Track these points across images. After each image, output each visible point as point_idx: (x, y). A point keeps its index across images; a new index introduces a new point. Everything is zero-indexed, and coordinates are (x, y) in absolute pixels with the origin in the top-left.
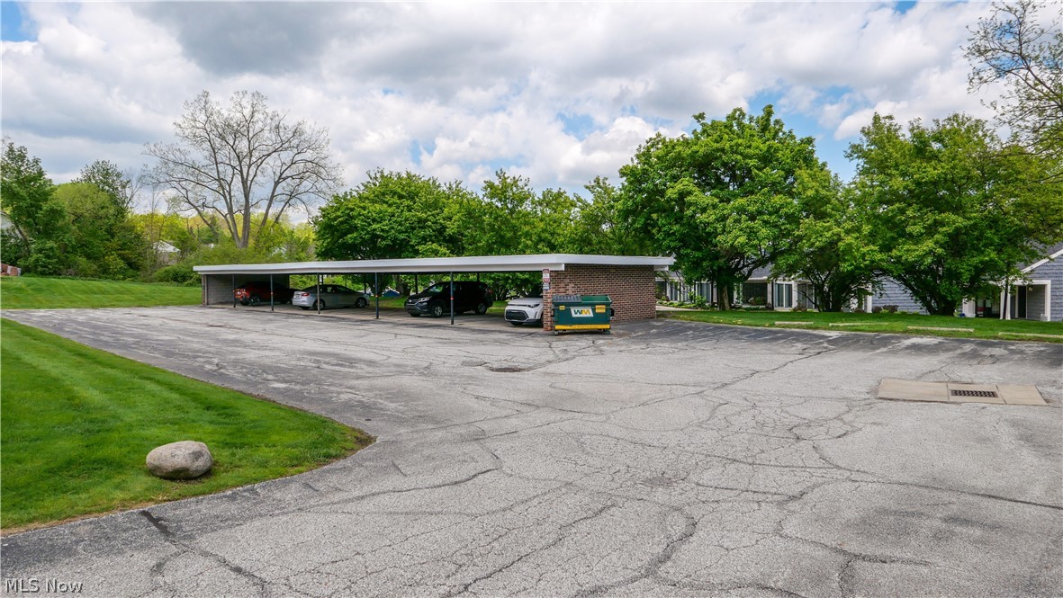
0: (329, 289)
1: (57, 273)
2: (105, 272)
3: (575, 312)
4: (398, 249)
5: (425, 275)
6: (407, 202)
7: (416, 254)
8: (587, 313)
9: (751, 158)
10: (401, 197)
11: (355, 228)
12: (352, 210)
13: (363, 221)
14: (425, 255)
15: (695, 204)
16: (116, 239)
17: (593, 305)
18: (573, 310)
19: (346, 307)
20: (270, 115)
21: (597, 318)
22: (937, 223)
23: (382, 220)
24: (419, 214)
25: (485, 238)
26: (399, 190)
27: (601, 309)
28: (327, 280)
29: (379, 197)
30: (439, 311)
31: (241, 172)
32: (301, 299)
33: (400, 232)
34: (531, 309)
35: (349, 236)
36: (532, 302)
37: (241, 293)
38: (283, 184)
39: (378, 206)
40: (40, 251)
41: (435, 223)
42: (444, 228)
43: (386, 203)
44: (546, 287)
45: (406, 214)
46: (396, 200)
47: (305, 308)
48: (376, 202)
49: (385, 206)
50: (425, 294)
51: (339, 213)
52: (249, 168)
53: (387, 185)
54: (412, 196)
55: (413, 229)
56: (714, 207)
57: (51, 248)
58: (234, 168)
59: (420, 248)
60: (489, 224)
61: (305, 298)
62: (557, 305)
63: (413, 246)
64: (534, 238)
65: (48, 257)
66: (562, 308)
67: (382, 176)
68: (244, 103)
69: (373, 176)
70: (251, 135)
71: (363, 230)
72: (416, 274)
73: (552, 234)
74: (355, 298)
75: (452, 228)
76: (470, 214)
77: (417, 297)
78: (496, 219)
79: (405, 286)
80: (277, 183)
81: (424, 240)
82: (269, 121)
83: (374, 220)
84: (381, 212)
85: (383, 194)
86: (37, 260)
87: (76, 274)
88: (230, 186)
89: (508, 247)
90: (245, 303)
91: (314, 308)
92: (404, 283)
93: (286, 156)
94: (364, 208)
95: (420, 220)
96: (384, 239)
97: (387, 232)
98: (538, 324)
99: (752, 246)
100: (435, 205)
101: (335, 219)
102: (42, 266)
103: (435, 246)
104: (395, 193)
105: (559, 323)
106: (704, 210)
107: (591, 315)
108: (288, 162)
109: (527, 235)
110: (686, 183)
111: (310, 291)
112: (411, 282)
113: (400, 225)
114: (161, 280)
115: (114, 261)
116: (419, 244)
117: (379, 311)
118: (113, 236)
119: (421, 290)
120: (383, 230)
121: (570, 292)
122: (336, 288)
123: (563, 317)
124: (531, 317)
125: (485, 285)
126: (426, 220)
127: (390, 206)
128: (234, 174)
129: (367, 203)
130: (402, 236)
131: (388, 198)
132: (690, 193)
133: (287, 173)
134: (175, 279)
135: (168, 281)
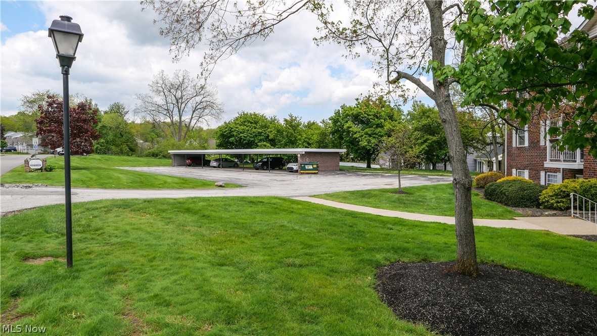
0: (224, 160)
1: (105, 153)
2: (121, 153)
3: (307, 167)
4: (250, 145)
5: (261, 155)
6: (254, 125)
7: (257, 146)
8: (311, 167)
9: (371, 115)
10: (251, 123)
11: (233, 135)
12: (232, 128)
13: (236, 133)
14: (261, 147)
15: (352, 131)
16: (124, 137)
17: (312, 165)
18: (306, 166)
19: (230, 167)
20: (191, 80)
21: (314, 169)
22: (427, 139)
23: (244, 132)
24: (259, 130)
25: (284, 141)
26: (251, 120)
27: (315, 166)
28: (224, 156)
29: (243, 124)
30: (265, 168)
31: (178, 107)
32: (214, 164)
33: (251, 137)
34: (295, 166)
35: (231, 139)
36: (295, 164)
37: (188, 162)
38: (197, 112)
39: (242, 127)
40: (98, 144)
41: (265, 134)
42: (268, 136)
43: (246, 125)
44: (299, 159)
45: (254, 130)
46: (249, 124)
47: (215, 167)
48: (242, 125)
49: (245, 127)
50: (260, 162)
51: (227, 130)
52: (181, 104)
53: (246, 118)
54: (256, 123)
55: (256, 136)
56: (359, 132)
57: (103, 142)
58: (174, 104)
59: (259, 144)
60: (286, 135)
61: (215, 163)
62: (301, 165)
63: (256, 143)
64: (302, 141)
65: (101, 146)
66: (303, 166)
67: (244, 114)
68: (179, 75)
69: (240, 114)
70: (182, 89)
71: (236, 136)
72: (257, 154)
73: (309, 139)
74: (234, 163)
75: (271, 137)
76: (278, 131)
77: (258, 163)
78: (288, 133)
79: (253, 159)
80: (194, 112)
81: (261, 141)
82: (190, 83)
83: (241, 132)
84: (243, 129)
85: (245, 122)
86: (97, 148)
87: (112, 153)
88: (172, 113)
89: (293, 144)
90: (189, 165)
91: (219, 167)
92: (253, 158)
93: (198, 99)
94: (237, 128)
95: (259, 133)
96: (244, 140)
97: (246, 137)
98: (297, 171)
99: (370, 146)
100: (265, 127)
101: (225, 132)
102: (99, 150)
103: (265, 143)
104: (249, 122)
105: (302, 170)
106: (355, 133)
107: (312, 168)
108: (199, 101)
109: (300, 139)
110: (350, 123)
111: (216, 160)
112: (255, 157)
113: (251, 134)
114: (147, 156)
115: (125, 148)
116: (259, 142)
117: (244, 168)
118: (122, 136)
119: (259, 160)
120: (244, 137)
121: (307, 161)
122: (226, 160)
123: (303, 168)
124: (295, 169)
125: (283, 159)
126: (262, 133)
127: (247, 127)
128: (174, 107)
129: (238, 126)
130: (252, 139)
131: (246, 123)
132: (351, 127)
133: (198, 107)
134: (153, 156)
135: (150, 156)
